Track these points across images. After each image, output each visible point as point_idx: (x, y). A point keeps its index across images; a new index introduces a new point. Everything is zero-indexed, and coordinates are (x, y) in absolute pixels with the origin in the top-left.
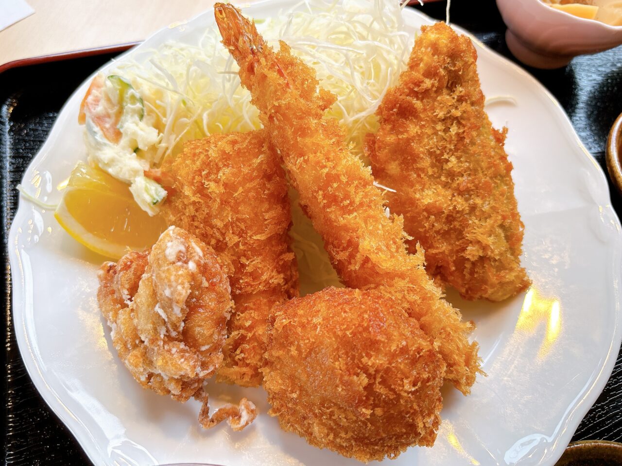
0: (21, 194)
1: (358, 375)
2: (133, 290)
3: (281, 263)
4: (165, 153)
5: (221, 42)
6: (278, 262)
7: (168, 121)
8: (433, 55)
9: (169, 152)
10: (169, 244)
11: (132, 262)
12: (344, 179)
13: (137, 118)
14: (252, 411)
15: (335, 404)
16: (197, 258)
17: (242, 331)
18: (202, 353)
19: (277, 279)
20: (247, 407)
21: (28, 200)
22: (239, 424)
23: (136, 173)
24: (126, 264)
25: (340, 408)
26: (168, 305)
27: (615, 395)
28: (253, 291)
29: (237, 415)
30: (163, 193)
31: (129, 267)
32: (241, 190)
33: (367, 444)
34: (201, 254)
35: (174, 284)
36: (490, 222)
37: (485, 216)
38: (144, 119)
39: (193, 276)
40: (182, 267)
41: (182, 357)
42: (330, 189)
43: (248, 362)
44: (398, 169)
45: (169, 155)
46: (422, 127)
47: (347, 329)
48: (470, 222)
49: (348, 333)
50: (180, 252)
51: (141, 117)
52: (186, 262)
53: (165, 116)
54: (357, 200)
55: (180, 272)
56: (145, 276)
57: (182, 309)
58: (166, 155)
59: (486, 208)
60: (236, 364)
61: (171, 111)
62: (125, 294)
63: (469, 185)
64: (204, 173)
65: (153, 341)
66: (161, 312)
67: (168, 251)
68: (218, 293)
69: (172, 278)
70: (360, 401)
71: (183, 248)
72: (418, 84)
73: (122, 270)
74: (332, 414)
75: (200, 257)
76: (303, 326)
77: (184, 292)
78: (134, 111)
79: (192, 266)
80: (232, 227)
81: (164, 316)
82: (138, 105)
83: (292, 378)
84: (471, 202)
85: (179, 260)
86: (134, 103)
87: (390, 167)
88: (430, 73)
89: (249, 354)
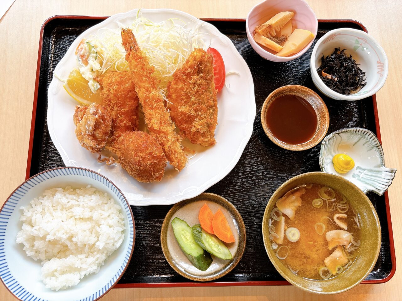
0: (54, 75)
1: (137, 157)
2: (82, 118)
3: (131, 119)
4: (102, 73)
5: (121, 43)
6: (130, 118)
7: (104, 62)
8: (194, 60)
9: (103, 73)
10: (91, 109)
11: (83, 109)
12: (151, 99)
13: (94, 59)
14: (113, 161)
15: (132, 163)
16: (99, 114)
17: (115, 137)
18: (98, 141)
19: (129, 124)
20: (112, 159)
21: (56, 77)
22: (108, 163)
23: (90, 79)
24: (81, 110)
25: (133, 165)
26: (89, 126)
27: (235, 184)
28: (120, 126)
29: (109, 161)
30: (99, 87)
31: (82, 111)
32: (120, 94)
33: (140, 176)
34: (101, 113)
35: (91, 121)
36: (202, 121)
37: (201, 119)
38: (97, 60)
39: (97, 119)
40: (94, 116)
41: (91, 141)
42: (146, 101)
43: (115, 146)
44: (175, 97)
45: (103, 74)
46: (185, 85)
47: (137, 144)
48: (196, 119)
49: (137, 145)
50: (94, 112)
51: (96, 59)
52: (95, 115)
53: (104, 60)
54: (154, 106)
55: (93, 118)
56: (85, 115)
57: (93, 128)
58: (102, 74)
59: (202, 116)
60: (112, 146)
61: (106, 59)
62: (80, 118)
63: (198, 107)
64: (110, 85)
65: (85, 134)
66: (87, 127)
67: (91, 111)
68: (105, 125)
69: (90, 119)
70: (136, 164)
71: (95, 111)
72: (187, 70)
73: (80, 111)
74: (131, 166)
75: (100, 114)
76: (127, 140)
77: (93, 124)
78: (93, 56)
79: (97, 116)
80: (117, 104)
81: (88, 128)
82: (95, 55)
83: (123, 154)
84: (197, 113)
85: (93, 114)
86: (94, 54)
87: (173, 96)
88: (192, 67)
89: (116, 144)
